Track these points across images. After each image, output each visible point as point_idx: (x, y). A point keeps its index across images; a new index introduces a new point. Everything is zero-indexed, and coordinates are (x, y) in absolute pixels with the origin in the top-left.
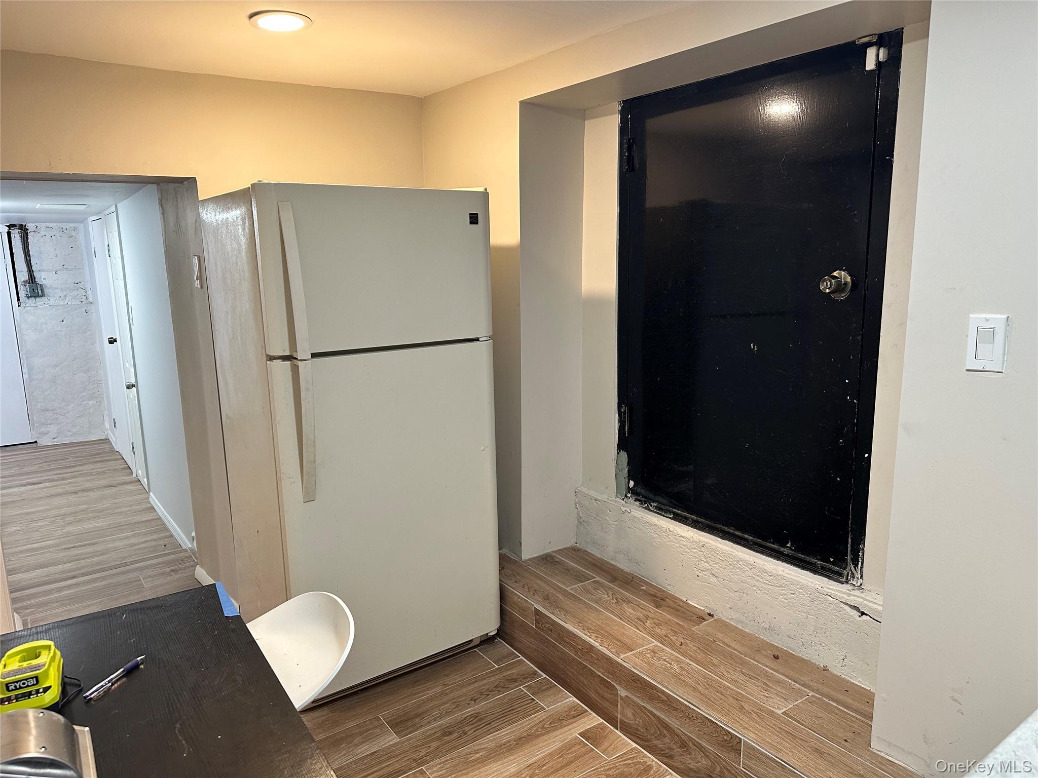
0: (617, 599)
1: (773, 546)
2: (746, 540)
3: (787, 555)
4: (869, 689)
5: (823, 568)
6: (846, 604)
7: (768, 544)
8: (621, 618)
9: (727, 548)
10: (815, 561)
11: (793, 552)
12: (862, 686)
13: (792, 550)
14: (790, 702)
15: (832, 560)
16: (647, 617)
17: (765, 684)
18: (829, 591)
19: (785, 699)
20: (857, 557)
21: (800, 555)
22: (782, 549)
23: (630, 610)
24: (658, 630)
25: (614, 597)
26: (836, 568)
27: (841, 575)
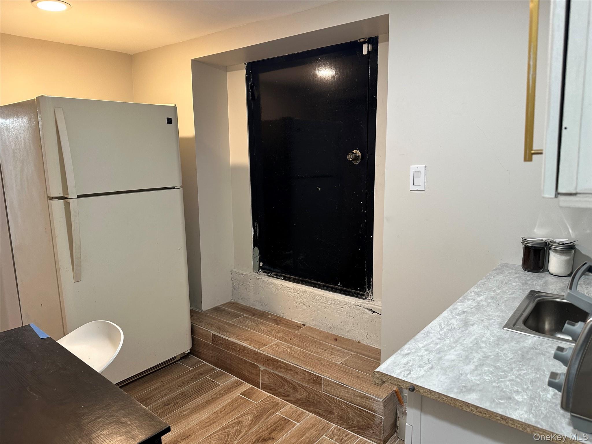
0: (256, 323)
1: (332, 286)
2: (319, 285)
3: (338, 289)
4: (378, 348)
5: (355, 293)
6: (366, 308)
7: (330, 285)
8: (259, 332)
9: (311, 290)
10: (351, 290)
11: (341, 288)
12: (376, 347)
13: (341, 287)
14: (344, 358)
15: (359, 289)
16: (273, 330)
17: (332, 352)
18: (358, 303)
19: (341, 357)
20: (370, 286)
21: (344, 288)
22: (336, 287)
23: (264, 328)
24: (278, 335)
25: (255, 323)
26: (361, 292)
27: (363, 295)
